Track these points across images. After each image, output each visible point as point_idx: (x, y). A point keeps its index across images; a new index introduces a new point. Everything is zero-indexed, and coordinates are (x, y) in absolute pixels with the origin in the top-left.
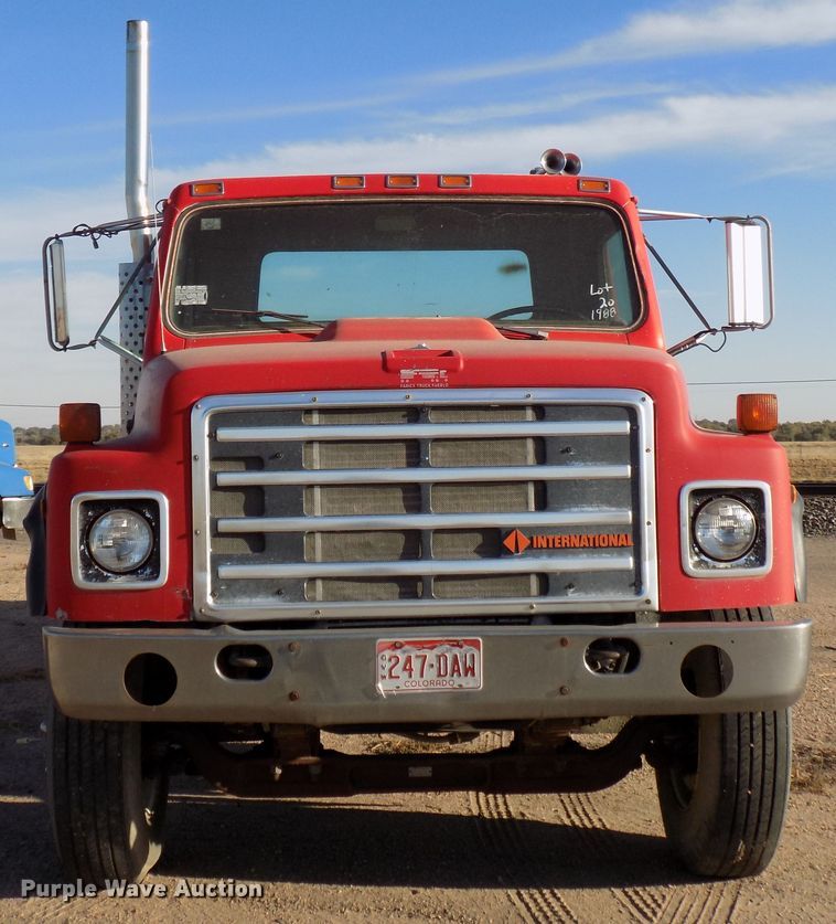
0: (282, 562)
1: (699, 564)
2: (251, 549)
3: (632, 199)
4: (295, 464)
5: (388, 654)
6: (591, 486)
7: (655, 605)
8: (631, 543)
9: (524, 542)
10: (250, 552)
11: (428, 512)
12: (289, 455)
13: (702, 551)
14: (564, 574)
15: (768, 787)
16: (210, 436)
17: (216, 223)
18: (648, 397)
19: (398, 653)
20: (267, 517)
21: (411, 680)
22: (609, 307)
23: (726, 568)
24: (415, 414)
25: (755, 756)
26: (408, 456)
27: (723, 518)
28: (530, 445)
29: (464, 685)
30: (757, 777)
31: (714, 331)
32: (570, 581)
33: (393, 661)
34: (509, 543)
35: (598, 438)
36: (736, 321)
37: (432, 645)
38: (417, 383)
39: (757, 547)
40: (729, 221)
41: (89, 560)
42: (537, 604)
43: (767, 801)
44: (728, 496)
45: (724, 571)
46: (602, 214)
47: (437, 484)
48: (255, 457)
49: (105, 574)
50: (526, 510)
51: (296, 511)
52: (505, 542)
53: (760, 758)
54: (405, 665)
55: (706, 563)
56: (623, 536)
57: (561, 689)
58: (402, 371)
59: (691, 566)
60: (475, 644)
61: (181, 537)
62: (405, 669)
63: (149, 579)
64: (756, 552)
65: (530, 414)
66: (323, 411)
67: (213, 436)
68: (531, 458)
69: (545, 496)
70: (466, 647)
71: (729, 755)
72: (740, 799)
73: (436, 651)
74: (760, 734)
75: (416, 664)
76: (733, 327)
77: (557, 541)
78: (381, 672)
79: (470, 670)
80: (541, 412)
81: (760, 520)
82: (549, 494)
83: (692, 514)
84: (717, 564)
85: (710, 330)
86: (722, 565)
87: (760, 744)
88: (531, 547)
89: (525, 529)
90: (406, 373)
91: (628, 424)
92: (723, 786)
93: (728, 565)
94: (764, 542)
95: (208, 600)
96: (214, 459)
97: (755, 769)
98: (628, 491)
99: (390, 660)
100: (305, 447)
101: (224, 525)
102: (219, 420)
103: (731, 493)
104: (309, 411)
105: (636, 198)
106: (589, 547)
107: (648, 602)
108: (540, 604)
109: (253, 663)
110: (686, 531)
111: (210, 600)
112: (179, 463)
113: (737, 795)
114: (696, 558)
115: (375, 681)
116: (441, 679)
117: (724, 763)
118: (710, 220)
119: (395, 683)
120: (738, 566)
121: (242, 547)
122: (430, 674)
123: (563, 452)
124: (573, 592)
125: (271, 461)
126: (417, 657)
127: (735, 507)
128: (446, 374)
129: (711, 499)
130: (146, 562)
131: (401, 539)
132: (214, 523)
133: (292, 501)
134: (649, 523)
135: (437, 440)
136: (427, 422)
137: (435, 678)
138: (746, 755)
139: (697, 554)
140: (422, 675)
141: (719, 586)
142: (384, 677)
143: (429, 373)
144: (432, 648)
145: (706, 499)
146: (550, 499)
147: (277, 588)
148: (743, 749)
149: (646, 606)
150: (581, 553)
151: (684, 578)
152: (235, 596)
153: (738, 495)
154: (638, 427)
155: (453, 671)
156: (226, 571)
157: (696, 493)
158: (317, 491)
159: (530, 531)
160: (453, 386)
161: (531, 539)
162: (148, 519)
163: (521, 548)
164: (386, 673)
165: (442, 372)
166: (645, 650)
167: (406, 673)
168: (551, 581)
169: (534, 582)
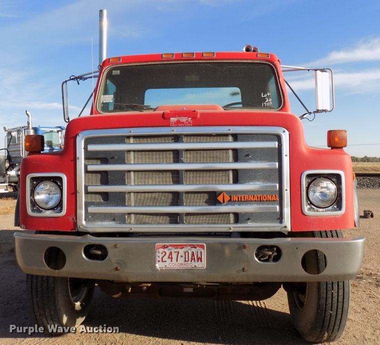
0: (116, 206)
1: (310, 209)
2: (103, 199)
3: (278, 61)
4: (122, 161)
5: (161, 250)
6: (259, 172)
7: (289, 229)
8: (278, 199)
9: (227, 198)
10: (102, 201)
11: (183, 184)
12: (119, 158)
13: (311, 203)
14: (246, 214)
15: (340, 310)
16: (84, 148)
17: (118, 72)
18: (286, 131)
19: (166, 250)
20: (109, 185)
21: (172, 263)
22: (269, 102)
23: (323, 211)
24: (177, 138)
25: (334, 296)
26: (174, 158)
27: (322, 188)
28: (231, 152)
29: (197, 266)
30: (335, 306)
31: (310, 113)
32: (248, 217)
33: (164, 254)
34: (220, 198)
35: (262, 149)
36: (319, 109)
37: (182, 247)
38: (178, 124)
39: (337, 201)
40: (316, 70)
41: (34, 203)
42: (233, 227)
43: (339, 316)
44: (324, 177)
45: (321, 213)
46: (266, 66)
47: (187, 171)
48: (105, 158)
49: (41, 209)
50: (228, 183)
51: (123, 182)
52: (218, 198)
53: (336, 297)
54: (169, 256)
55: (313, 209)
56: (274, 196)
57: (243, 269)
58: (171, 119)
59: (306, 210)
60: (202, 247)
61: (72, 194)
62: (169, 258)
63: (59, 213)
64: (337, 204)
65: (230, 138)
66: (135, 137)
67: (86, 148)
68: (231, 159)
69: (237, 176)
70: (198, 248)
71: (322, 296)
72: (326, 315)
73: (184, 250)
74: (337, 287)
75: (174, 256)
76: (318, 111)
77: (243, 198)
78: (158, 259)
79: (200, 259)
80: (236, 137)
81: (339, 189)
82: (239, 175)
83: (307, 185)
84: (318, 209)
85: (309, 113)
86: (321, 210)
87: (337, 291)
88: (230, 200)
89: (228, 192)
90: (173, 119)
91: (277, 143)
92: (318, 309)
93: (324, 210)
94: (341, 199)
95: (83, 223)
96: (86, 159)
97: (334, 302)
98: (277, 175)
99: (162, 254)
100: (127, 153)
101: (90, 189)
102: (89, 141)
103: (325, 176)
104: (129, 137)
105: (280, 60)
106: (258, 201)
107: (285, 227)
108: (234, 227)
109: (99, 252)
110: (304, 193)
111: (84, 222)
112: (72, 161)
113: (325, 313)
114: (309, 207)
115: (155, 263)
116: (186, 263)
117: (319, 299)
118: (309, 70)
119: (164, 264)
120: (329, 210)
121: (99, 199)
122: (181, 260)
123: (246, 156)
124: (250, 222)
125: (111, 160)
126: (175, 252)
127: (327, 182)
128: (191, 120)
129: (316, 179)
130: (58, 205)
131: (170, 196)
132: (86, 187)
133: (120, 178)
134: (286, 190)
135: (187, 150)
136: (182, 142)
137: (183, 262)
138: (330, 295)
139: (309, 204)
140: (177, 261)
141: (320, 220)
142: (159, 261)
143: (184, 119)
144: (182, 248)
145: (314, 178)
146: (239, 178)
147: (113, 217)
148: (328, 293)
149: (284, 229)
150: (254, 203)
151: (303, 216)
152: (95, 221)
153: (328, 177)
154: (282, 145)
155: (192, 259)
156: (92, 209)
157: (309, 176)
158: (132, 173)
159: (230, 193)
160: (194, 125)
161: (231, 197)
162: (59, 185)
163: (226, 201)
164: (160, 259)
165: (190, 119)
166: (284, 251)
167: (170, 260)
168: (240, 217)
169: (232, 217)
